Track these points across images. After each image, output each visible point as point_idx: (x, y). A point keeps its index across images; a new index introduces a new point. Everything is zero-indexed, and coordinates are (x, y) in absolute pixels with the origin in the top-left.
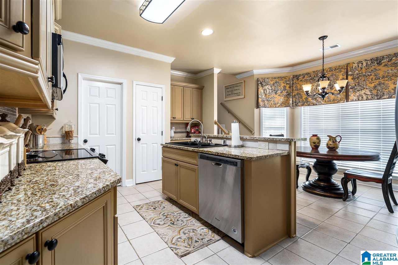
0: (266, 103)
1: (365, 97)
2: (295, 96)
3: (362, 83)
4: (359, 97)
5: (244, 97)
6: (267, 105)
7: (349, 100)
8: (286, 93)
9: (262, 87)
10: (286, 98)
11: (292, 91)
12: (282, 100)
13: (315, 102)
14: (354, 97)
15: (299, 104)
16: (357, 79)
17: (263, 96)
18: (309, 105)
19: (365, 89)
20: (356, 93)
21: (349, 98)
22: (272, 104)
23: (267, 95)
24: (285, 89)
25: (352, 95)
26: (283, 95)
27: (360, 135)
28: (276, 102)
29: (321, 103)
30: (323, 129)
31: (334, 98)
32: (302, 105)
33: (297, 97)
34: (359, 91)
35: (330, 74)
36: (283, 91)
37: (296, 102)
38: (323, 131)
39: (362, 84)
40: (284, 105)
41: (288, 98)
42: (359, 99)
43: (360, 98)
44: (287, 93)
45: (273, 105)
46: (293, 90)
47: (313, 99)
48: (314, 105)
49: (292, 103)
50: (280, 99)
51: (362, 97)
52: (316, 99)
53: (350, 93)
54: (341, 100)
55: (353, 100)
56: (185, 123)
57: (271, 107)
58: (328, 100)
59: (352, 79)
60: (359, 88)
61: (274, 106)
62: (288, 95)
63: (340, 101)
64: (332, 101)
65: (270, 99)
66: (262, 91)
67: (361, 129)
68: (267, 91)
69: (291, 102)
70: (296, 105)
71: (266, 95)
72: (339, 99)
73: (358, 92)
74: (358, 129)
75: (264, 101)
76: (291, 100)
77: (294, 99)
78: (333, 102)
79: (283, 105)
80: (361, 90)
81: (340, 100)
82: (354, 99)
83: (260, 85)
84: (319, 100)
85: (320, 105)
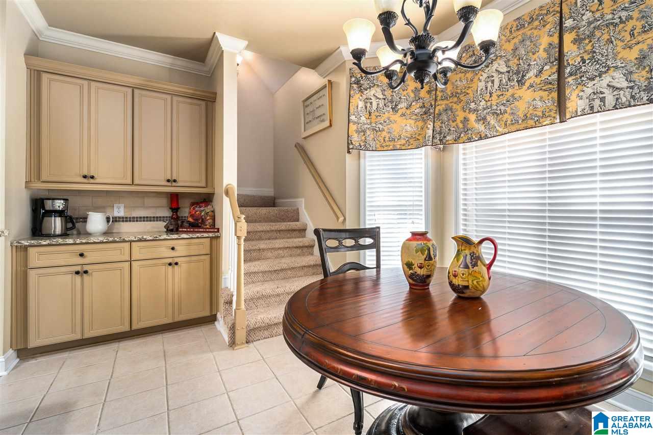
0: (370, 139)
1: (610, 100)
2: (440, 114)
3: (602, 49)
4: (593, 99)
5: (331, 125)
6: (372, 144)
7: (568, 116)
8: (421, 107)
9: (361, 91)
10: (420, 124)
11: (433, 103)
12: (409, 128)
13: (483, 128)
14: (580, 102)
15: (448, 138)
16: (587, 41)
17: (363, 118)
18: (470, 140)
19: (611, 72)
20: (585, 88)
21: (565, 108)
22: (384, 141)
23: (373, 116)
24: (417, 99)
25: (573, 97)
26: (413, 113)
27: (598, 229)
28: (396, 134)
29: (497, 131)
30: (504, 210)
31: (526, 112)
32: (455, 140)
33: (445, 117)
34: (593, 79)
36: (413, 104)
37: (440, 133)
38: (504, 216)
39: (602, 55)
40: (415, 144)
41: (425, 121)
42: (592, 108)
43: (597, 103)
44: (424, 110)
45: (387, 144)
46: (436, 100)
47: (478, 120)
48: (481, 138)
49: (433, 137)
50: (406, 125)
51: (603, 100)
53: (567, 92)
54: (544, 116)
55: (576, 112)
56: (167, 193)
57: (382, 148)
58: (512, 121)
59: (575, 41)
60: (591, 69)
61: (392, 144)
62: (425, 113)
63: (541, 120)
64: (520, 122)
65: (381, 126)
66: (361, 104)
67: (602, 211)
68: (371, 103)
69: (430, 132)
70: (441, 140)
71: (370, 113)
72: (540, 114)
73: (591, 84)
74: (594, 211)
75: (364, 132)
76: (431, 127)
77: (438, 124)
78: (524, 125)
79: (411, 141)
80: (600, 76)
81: (542, 118)
82: (579, 110)
83: (355, 86)
85: (493, 137)
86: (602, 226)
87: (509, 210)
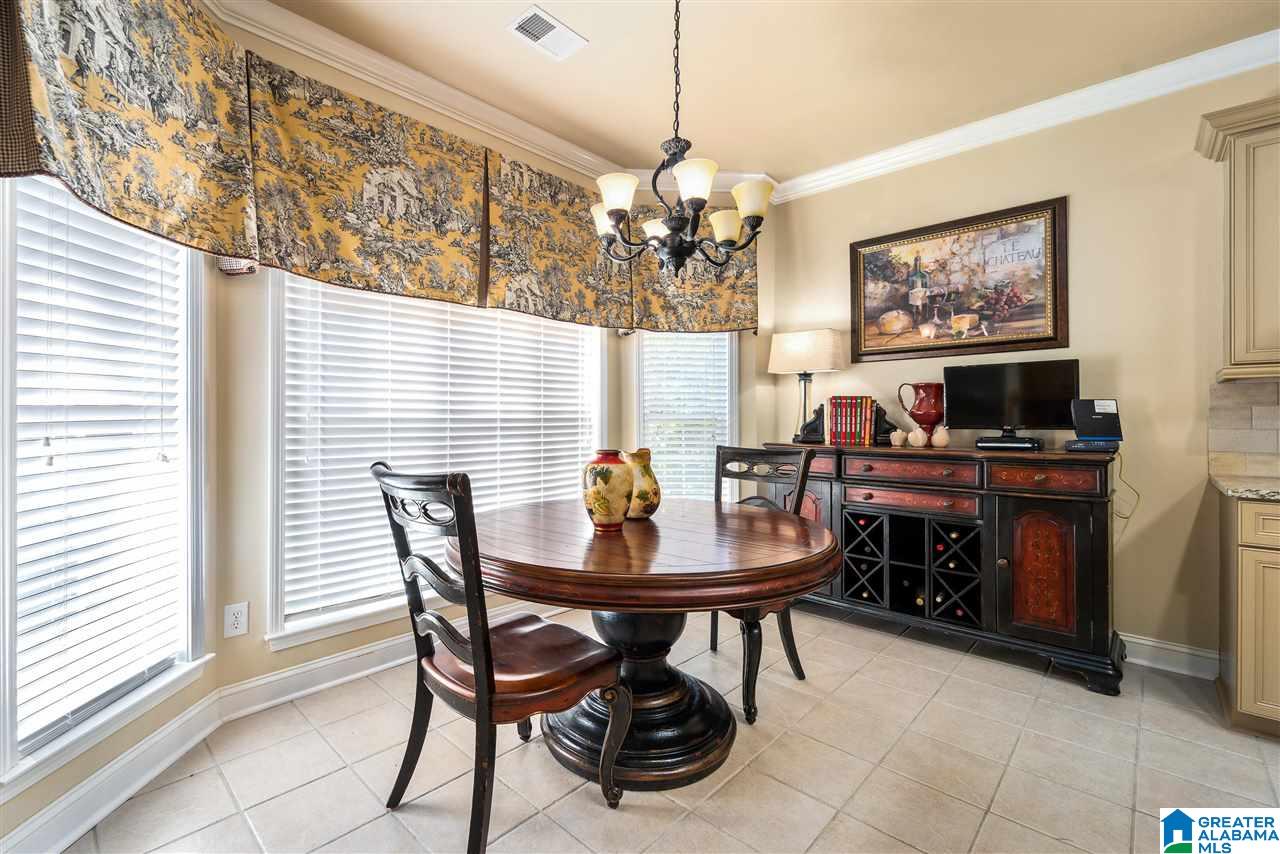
1: (531, 302)
2: (268, 192)
3: (521, 245)
4: (520, 297)
7: (490, 303)
8: (215, 146)
12: (192, 191)
13: (375, 270)
14: (508, 294)
15: (296, 260)
16: (509, 226)
18: (342, 282)
19: (529, 274)
20: (513, 280)
21: (488, 293)
25: (501, 283)
32: (309, 271)
34: (519, 274)
35: (432, 155)
37: (276, 240)
39: (522, 251)
41: (233, 194)
43: (522, 303)
44: (220, 157)
48: (368, 288)
49: (260, 242)
51: (527, 300)
52: (379, 256)
53: (493, 275)
55: (504, 302)
59: (502, 219)
60: (516, 262)
62: (227, 171)
63: (465, 298)
67: (504, 420)
70: (280, 257)
77: (268, 218)
79: (197, 228)
80: (522, 273)
81: (467, 294)
82: (507, 302)
84: (396, 269)
85: (396, 294)
86: (502, 436)
87: (393, 420)
